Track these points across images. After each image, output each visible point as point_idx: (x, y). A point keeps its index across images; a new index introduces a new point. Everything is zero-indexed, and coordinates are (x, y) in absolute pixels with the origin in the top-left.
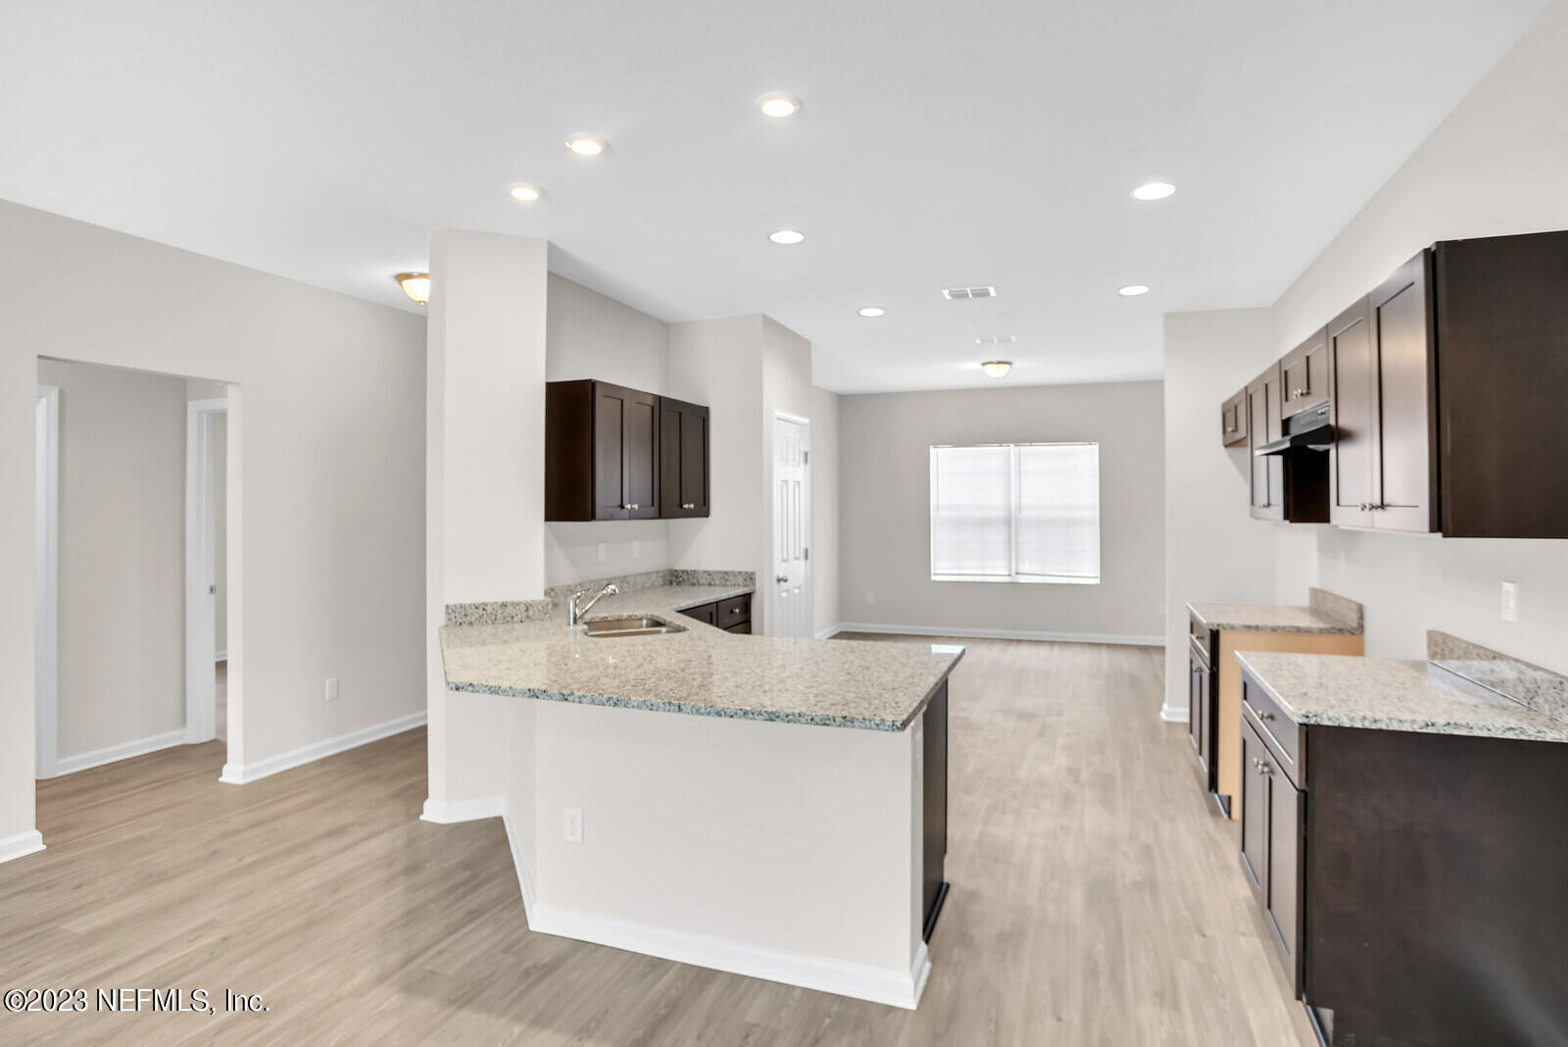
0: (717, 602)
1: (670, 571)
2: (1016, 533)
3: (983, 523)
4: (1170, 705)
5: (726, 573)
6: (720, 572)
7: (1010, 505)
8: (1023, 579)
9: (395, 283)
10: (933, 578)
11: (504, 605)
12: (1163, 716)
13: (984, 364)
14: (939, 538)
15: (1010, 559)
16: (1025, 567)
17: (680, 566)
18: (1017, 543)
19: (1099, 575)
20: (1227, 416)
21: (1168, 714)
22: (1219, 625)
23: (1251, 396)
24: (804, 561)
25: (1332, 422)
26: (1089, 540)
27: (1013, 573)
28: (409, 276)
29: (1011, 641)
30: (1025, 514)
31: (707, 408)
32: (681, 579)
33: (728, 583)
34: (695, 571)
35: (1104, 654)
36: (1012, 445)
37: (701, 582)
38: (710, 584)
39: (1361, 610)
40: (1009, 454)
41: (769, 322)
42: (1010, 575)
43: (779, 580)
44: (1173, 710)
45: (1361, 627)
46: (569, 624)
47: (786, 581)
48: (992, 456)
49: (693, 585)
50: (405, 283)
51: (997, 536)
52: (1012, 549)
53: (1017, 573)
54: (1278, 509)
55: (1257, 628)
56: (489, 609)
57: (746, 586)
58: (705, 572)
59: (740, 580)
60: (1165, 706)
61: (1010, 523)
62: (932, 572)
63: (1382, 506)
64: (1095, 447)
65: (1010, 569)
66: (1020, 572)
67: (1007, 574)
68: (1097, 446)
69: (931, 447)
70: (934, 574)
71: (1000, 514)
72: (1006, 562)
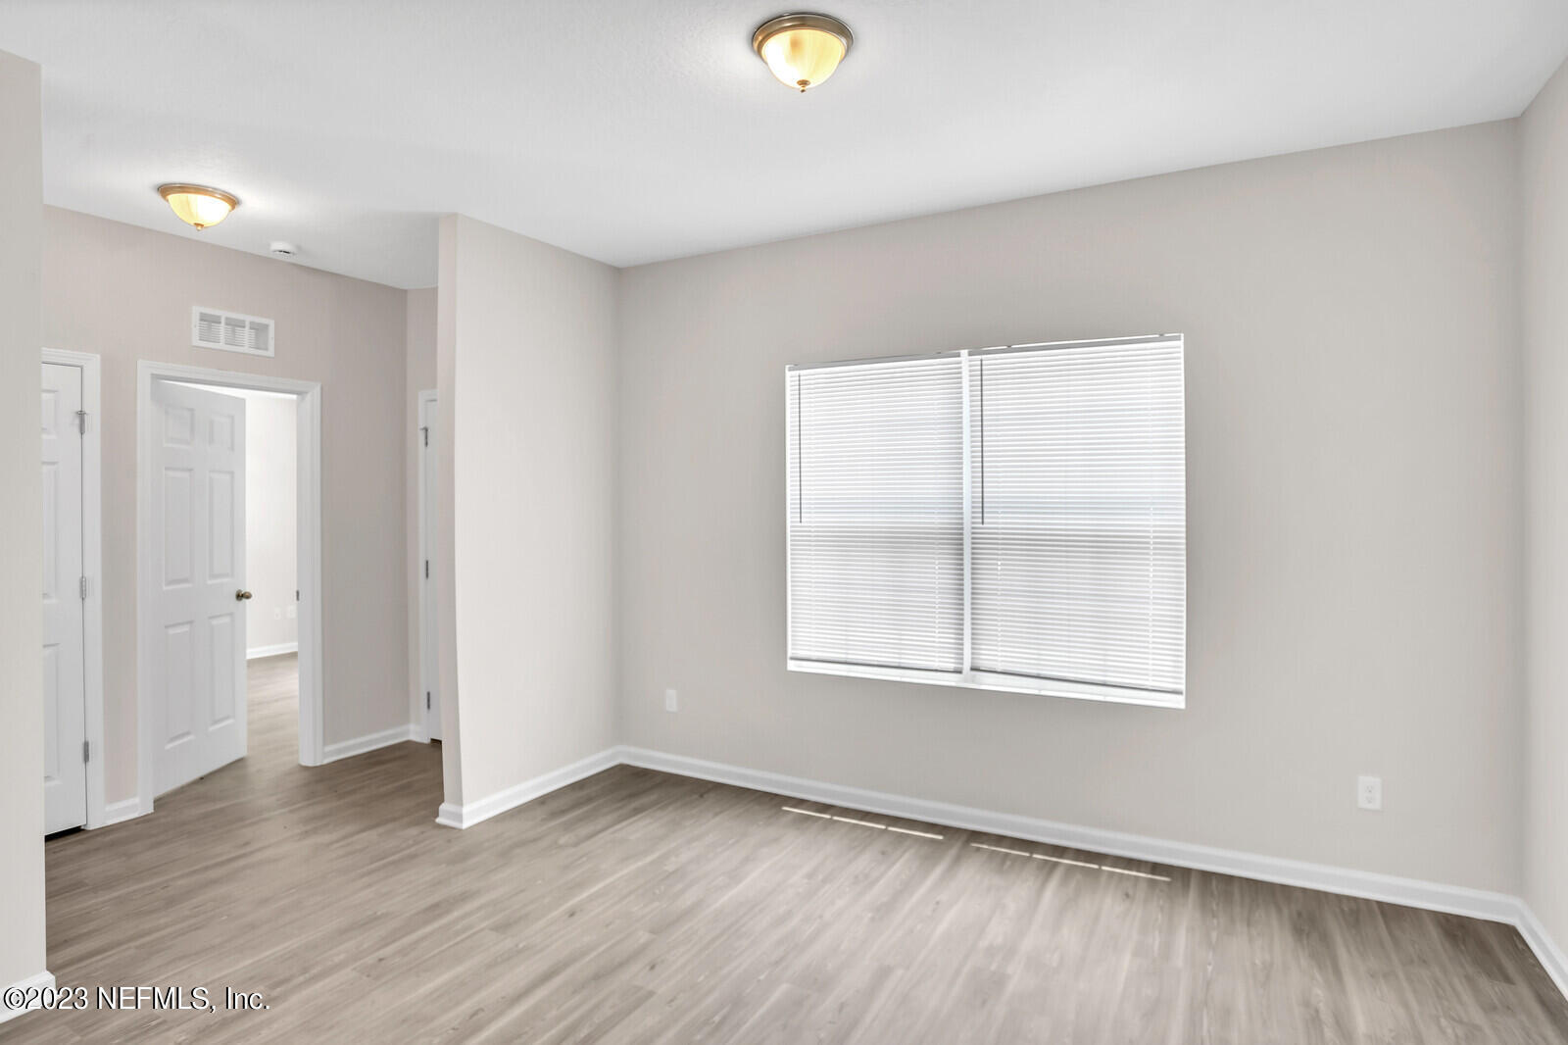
7: (959, 499)
8: (989, 683)
10: (792, 666)
15: (959, 632)
16: (995, 656)
18: (975, 590)
19: (1182, 687)
27: (967, 666)
36: (964, 353)
40: (958, 374)
42: (958, 671)
48: (918, 379)
51: (933, 572)
53: (975, 668)
61: (960, 542)
64: (1173, 349)
66: (984, 664)
67: (951, 666)
68: (1181, 343)
69: (787, 366)
70: (792, 659)
71: (938, 520)
72: (949, 638)
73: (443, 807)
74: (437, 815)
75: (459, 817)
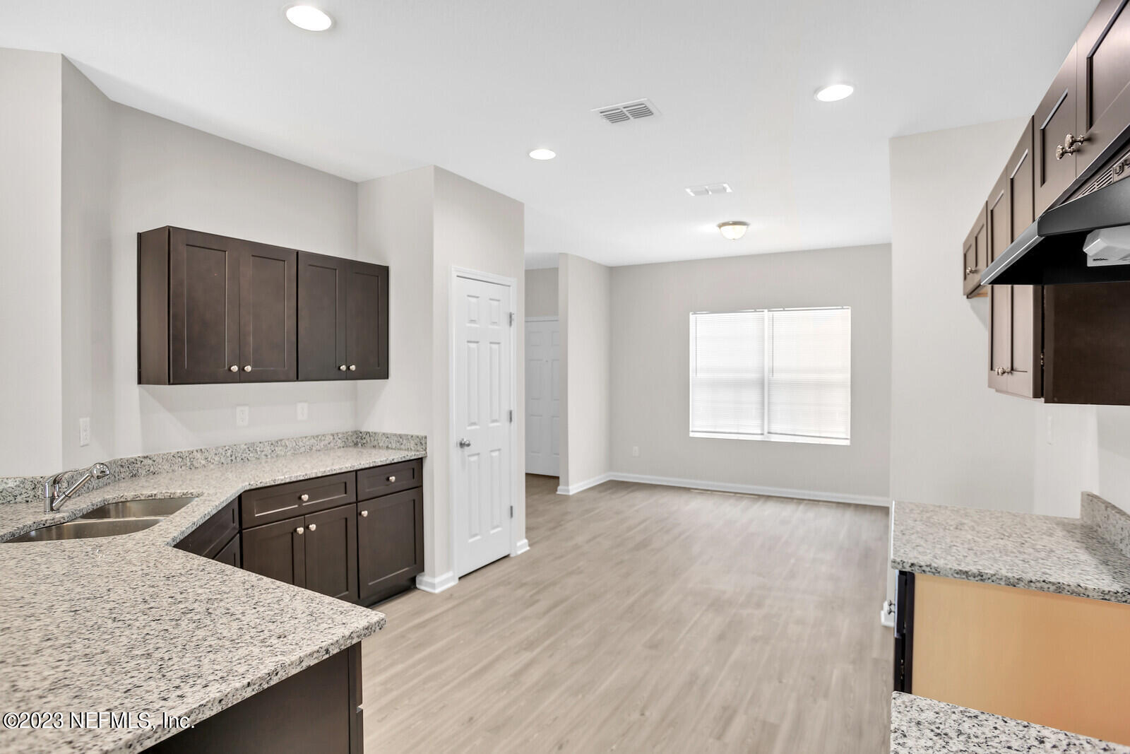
0: (356, 471)
1: (355, 432)
2: (769, 395)
3: (738, 385)
5: (401, 436)
6: (395, 435)
7: (763, 368)
8: (774, 438)
10: (691, 435)
13: (721, 226)
14: (699, 400)
15: (762, 418)
16: (776, 427)
17: (364, 429)
18: (769, 403)
19: (849, 437)
20: (968, 255)
22: (913, 565)
23: (992, 211)
24: (507, 424)
26: (841, 402)
27: (766, 432)
29: (760, 496)
30: (777, 376)
31: (388, 267)
32: (365, 442)
33: (402, 446)
34: (375, 433)
35: (849, 515)
36: (766, 311)
37: (381, 445)
38: (387, 447)
40: (763, 319)
41: (440, 173)
42: (762, 434)
43: (462, 445)
46: (46, 512)
47: (469, 445)
48: (747, 321)
49: (374, 447)
51: (752, 396)
52: (764, 408)
53: (769, 433)
55: (981, 576)
57: (418, 451)
58: (384, 434)
59: (412, 445)
61: (763, 385)
62: (691, 429)
64: (846, 313)
65: (763, 429)
66: (772, 431)
67: (760, 432)
68: (849, 311)
69: (691, 313)
70: (692, 431)
71: (754, 376)
72: (758, 422)
73: (559, 488)
74: (556, 490)
75: (568, 491)
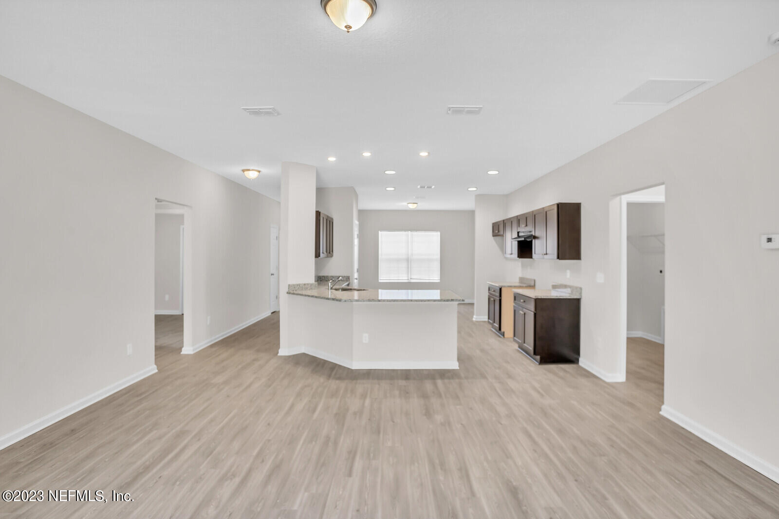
2: (410, 264)
3: (398, 260)
4: (477, 315)
7: (408, 254)
8: (413, 281)
9: (242, 172)
10: (380, 281)
11: (305, 285)
12: (474, 319)
13: (408, 203)
14: (382, 267)
15: (408, 274)
16: (413, 277)
17: (321, 275)
19: (439, 279)
20: (495, 226)
21: (476, 318)
22: (501, 286)
23: (505, 223)
25: (534, 234)
26: (436, 266)
28: (249, 170)
30: (414, 257)
31: (333, 218)
36: (409, 231)
39: (535, 281)
40: (408, 235)
42: (408, 279)
43: (356, 279)
44: (478, 317)
45: (535, 285)
46: (329, 289)
48: (402, 235)
50: (246, 172)
51: (404, 265)
52: (409, 270)
53: (411, 279)
54: (516, 255)
56: (301, 285)
57: (347, 281)
58: (331, 276)
59: (345, 279)
60: (474, 316)
61: (408, 260)
62: (379, 279)
63: (546, 254)
65: (408, 277)
69: (379, 231)
71: (405, 257)
72: (406, 275)
